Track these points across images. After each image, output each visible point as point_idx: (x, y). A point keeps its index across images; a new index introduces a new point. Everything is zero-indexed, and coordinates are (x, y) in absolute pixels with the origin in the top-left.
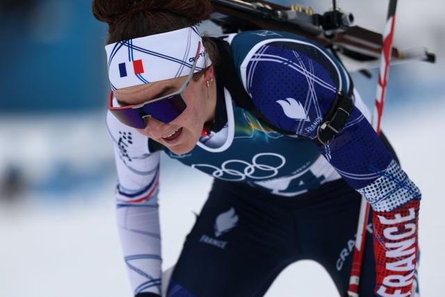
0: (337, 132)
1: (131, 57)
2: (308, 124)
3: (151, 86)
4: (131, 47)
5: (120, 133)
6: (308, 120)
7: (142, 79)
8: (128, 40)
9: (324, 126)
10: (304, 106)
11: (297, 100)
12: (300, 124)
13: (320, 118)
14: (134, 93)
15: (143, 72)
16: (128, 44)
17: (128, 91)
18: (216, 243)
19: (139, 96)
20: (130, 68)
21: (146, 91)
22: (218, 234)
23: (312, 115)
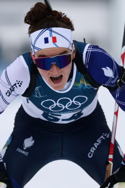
0: (124, 83)
1: (51, 35)
2: (113, 79)
3: (60, 49)
4: (51, 31)
5: (17, 81)
6: (113, 77)
7: (56, 45)
8: (50, 28)
9: (119, 81)
10: (112, 71)
11: (110, 68)
12: (110, 79)
13: (118, 77)
14: (51, 51)
15: (56, 42)
16: (50, 29)
17: (49, 50)
18: (24, 152)
19: (52, 52)
20: (50, 40)
21: (57, 50)
22: (25, 148)
23: (115, 75)
